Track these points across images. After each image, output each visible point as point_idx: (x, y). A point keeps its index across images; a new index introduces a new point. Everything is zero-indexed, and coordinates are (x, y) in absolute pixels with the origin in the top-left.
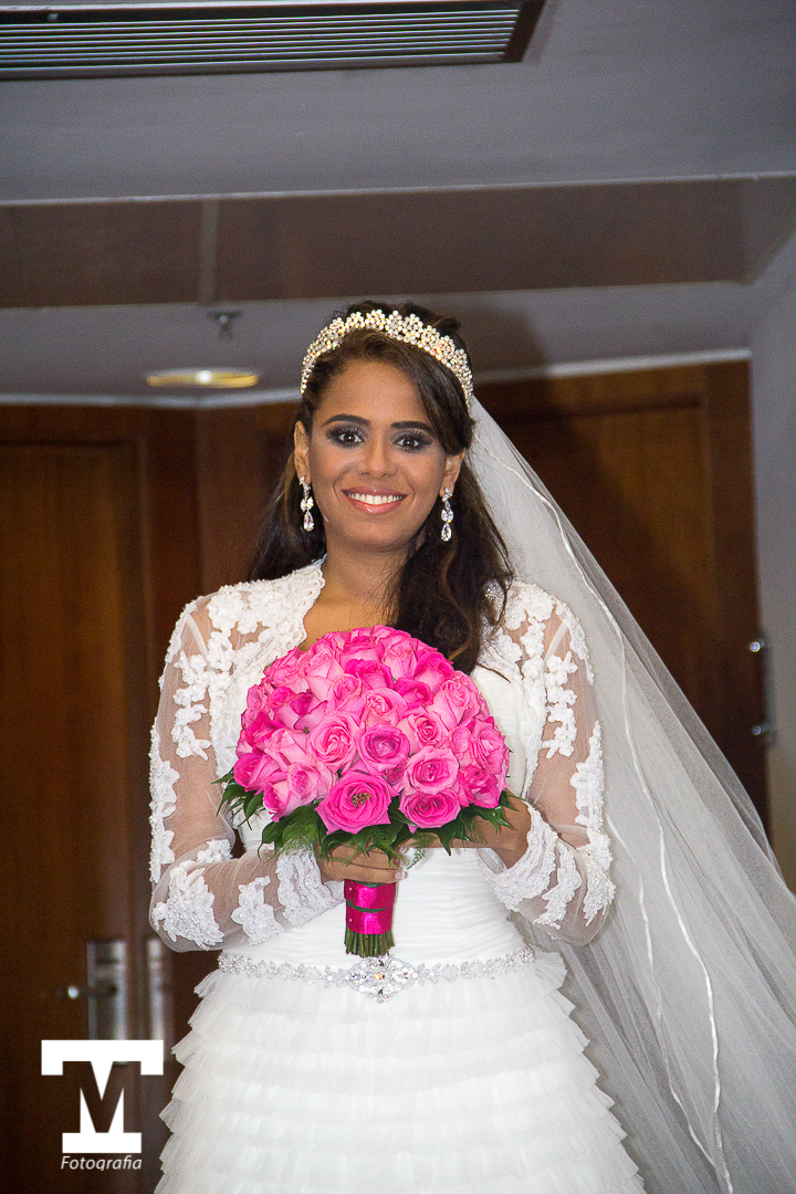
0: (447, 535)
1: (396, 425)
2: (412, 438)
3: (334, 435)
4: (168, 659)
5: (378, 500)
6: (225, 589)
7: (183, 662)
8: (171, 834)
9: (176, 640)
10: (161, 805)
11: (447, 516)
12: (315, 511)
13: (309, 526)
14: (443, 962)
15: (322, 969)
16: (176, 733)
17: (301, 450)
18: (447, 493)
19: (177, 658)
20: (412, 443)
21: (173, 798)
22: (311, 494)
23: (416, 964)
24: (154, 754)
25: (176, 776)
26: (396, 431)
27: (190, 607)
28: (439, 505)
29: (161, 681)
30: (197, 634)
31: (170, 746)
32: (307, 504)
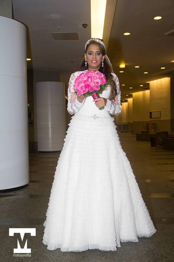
0: (103, 66)
1: (96, 52)
2: (98, 54)
3: (89, 54)
4: (70, 81)
5: (95, 62)
6: (76, 72)
7: (72, 81)
8: (70, 101)
9: (71, 78)
10: (69, 98)
11: (103, 64)
12: (87, 64)
13: (86, 66)
14: (102, 116)
15: (88, 116)
16: (71, 89)
17: (85, 57)
18: (103, 61)
19: (71, 80)
20: (99, 54)
21: (70, 97)
22: (87, 62)
23: (99, 116)
24: (68, 92)
25: (71, 94)
26: (96, 53)
27: (72, 74)
28: (102, 62)
29: (69, 83)
30: (73, 77)
31: (70, 91)
32: (86, 63)
